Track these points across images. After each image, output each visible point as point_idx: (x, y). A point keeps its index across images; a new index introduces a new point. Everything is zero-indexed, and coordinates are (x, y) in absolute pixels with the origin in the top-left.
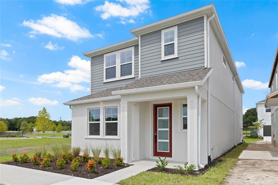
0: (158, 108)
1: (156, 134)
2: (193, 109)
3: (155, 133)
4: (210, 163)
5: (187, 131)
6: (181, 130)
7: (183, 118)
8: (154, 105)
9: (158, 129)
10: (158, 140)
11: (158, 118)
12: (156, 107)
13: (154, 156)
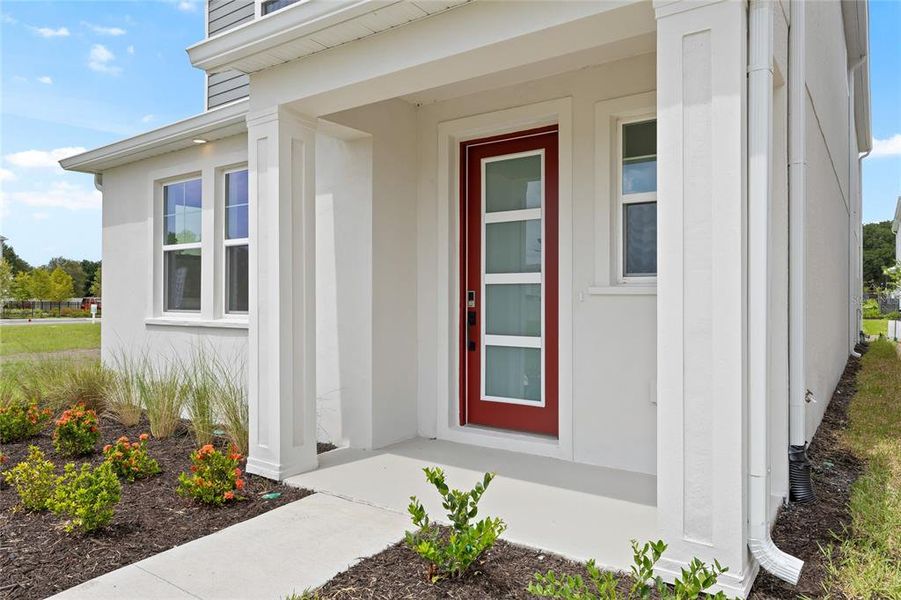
0: (484, 161)
1: (472, 304)
2: (708, 99)
3: (471, 298)
4: (801, 493)
5: (655, 284)
6: (614, 283)
7: (627, 206)
8: (463, 145)
9: (487, 279)
10: (487, 340)
11: (487, 218)
12: (472, 154)
13: (463, 423)
